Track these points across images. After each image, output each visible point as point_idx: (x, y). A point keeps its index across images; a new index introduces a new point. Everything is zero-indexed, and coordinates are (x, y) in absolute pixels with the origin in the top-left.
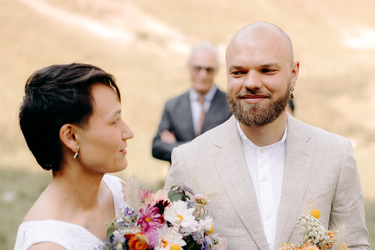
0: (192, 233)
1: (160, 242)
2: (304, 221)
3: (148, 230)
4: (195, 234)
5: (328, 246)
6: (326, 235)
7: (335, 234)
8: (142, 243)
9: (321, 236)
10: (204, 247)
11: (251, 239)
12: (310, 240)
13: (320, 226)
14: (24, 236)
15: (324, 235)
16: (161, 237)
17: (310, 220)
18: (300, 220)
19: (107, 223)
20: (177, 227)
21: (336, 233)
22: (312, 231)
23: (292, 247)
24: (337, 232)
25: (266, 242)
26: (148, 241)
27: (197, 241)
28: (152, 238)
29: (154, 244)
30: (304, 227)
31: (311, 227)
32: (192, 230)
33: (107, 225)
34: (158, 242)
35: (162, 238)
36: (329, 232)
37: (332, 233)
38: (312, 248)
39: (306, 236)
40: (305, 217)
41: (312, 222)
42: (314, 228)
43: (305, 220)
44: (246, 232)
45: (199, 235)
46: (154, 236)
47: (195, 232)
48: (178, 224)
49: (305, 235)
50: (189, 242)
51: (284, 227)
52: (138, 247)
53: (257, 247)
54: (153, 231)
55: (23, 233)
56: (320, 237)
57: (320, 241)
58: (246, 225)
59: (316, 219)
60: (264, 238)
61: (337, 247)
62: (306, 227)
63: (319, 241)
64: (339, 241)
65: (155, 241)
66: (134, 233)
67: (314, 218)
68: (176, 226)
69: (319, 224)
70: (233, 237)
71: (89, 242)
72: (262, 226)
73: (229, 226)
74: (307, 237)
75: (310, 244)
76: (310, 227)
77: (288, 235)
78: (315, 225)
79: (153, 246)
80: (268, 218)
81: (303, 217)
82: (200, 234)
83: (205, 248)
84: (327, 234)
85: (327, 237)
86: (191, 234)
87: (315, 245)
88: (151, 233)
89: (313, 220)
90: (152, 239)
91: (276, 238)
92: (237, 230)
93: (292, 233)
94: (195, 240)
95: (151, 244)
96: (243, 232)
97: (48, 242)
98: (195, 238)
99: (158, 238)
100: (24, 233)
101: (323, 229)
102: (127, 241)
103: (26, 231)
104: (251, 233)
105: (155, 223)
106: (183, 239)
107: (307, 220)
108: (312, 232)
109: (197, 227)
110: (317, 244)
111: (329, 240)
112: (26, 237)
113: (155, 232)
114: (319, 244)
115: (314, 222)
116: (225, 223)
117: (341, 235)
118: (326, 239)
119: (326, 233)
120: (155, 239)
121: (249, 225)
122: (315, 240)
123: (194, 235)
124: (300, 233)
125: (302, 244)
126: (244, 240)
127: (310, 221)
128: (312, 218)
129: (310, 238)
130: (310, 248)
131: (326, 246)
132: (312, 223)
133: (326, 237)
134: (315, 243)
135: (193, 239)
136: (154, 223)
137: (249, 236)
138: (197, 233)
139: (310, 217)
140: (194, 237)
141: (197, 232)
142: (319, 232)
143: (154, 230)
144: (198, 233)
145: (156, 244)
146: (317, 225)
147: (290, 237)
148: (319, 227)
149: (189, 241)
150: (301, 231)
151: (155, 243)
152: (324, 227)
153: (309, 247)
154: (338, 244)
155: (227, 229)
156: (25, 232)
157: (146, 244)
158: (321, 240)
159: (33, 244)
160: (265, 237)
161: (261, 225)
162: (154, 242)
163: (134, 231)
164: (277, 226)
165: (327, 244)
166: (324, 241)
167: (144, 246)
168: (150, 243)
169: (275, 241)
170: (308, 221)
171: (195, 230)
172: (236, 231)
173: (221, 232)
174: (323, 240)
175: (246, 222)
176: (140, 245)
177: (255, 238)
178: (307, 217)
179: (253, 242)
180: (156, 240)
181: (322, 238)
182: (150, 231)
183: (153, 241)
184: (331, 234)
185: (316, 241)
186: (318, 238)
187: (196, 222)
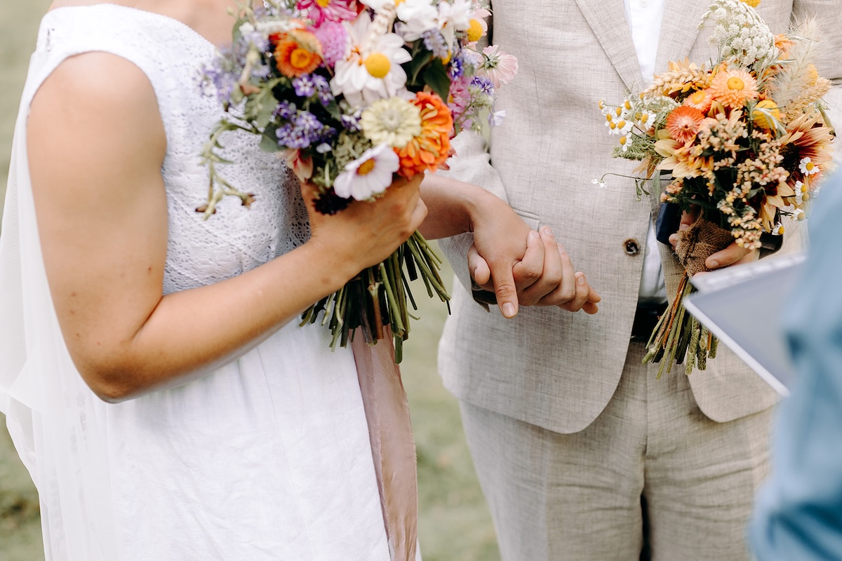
0: (424, 33)
1: (348, 53)
2: (722, 11)
3: (323, 25)
4: (429, 34)
5: (773, 71)
6: (771, 45)
7: (791, 43)
8: (306, 53)
9: (758, 48)
10: (457, 70)
11: (603, 54)
12: (734, 57)
13: (759, 25)
14: (48, 40)
15: (768, 46)
16: (352, 41)
17: (737, 10)
18: (714, 8)
19: (230, 9)
20: (386, 16)
21: (795, 41)
22: (739, 36)
23: (692, 73)
24: (796, 37)
25: (637, 61)
26: (319, 50)
27: (435, 51)
28: (330, 41)
29: (333, 55)
30: (721, 27)
31: (738, 27)
32: (423, 26)
33: (230, 14)
34: (343, 53)
35: (356, 43)
36: (779, 39)
37: (785, 42)
38: (738, 76)
39: (725, 47)
40: (725, 3)
41: (741, 16)
42: (745, 30)
43: (725, 10)
44: (591, 39)
45: (440, 37)
46: (335, 39)
47: (430, 31)
48: (389, 10)
49: (722, 44)
50: (418, 54)
51: (678, 27)
52: (298, 62)
53: (614, 73)
54: (332, 27)
55: (47, 32)
56: (756, 50)
57: (757, 60)
58: (589, 22)
59: (751, 7)
60: (631, 53)
61: (794, 74)
62: (727, 26)
63: (753, 60)
64: (800, 62)
65: (337, 48)
66: (286, 28)
67: (746, 5)
68: (382, 14)
69: (758, 19)
70: (562, 49)
71: (196, 56)
72: (627, 24)
73: (553, 25)
74: (729, 48)
75: (733, 65)
76: (735, 27)
77: (688, 45)
78: (747, 22)
79: (332, 60)
80: (643, 7)
81: (722, 3)
82: (441, 35)
83: (459, 72)
84: (774, 43)
85: (775, 51)
86: (422, 36)
87: (744, 69)
88: (329, 30)
89: (743, 11)
90: (331, 45)
91: (658, 53)
92: (570, 34)
93: (696, 41)
94: (429, 48)
95: (328, 55)
96: (583, 38)
97: (100, 52)
98: (429, 44)
99: (344, 42)
100: (49, 33)
101: (765, 32)
102: (272, 48)
103: (53, 30)
104: (603, 39)
105: (339, 11)
106: (404, 47)
107: (729, 9)
108: (740, 40)
109: (436, 20)
110: (749, 67)
111: (778, 58)
112: (52, 42)
113: (338, 30)
114: (754, 67)
115: (745, 15)
116: (543, 17)
117: (806, 47)
118: (770, 56)
119: (772, 40)
120: (337, 45)
121: (597, 23)
122: (746, 58)
123: (428, 38)
124: (713, 41)
125: (714, 63)
126: (587, 57)
127: (735, 12)
128: (741, 6)
129: (735, 51)
130: (732, 76)
131: (769, 72)
132: (741, 19)
133: (771, 50)
134: (744, 63)
135: (425, 46)
136: (335, 9)
137: (598, 47)
138: (435, 33)
139: (737, 3)
140: (427, 41)
141: (433, 31)
142: (757, 38)
143: (336, 26)
144: (437, 34)
145: (340, 55)
146: (751, 22)
147: (691, 52)
148: (758, 28)
149: (416, 51)
150: (714, 35)
151: (337, 53)
152: (767, 27)
153: (731, 73)
154: (797, 68)
155: (549, 32)
156: (51, 31)
157: (315, 55)
158: (759, 57)
159: (66, 56)
160: (634, 49)
161: (626, 21)
162: (334, 52)
163: (287, 25)
164: (662, 26)
165: (773, 68)
166: (766, 61)
167: (312, 61)
168: (324, 54)
169: (656, 60)
170: (733, 12)
171: (429, 25)
172: (568, 36)
173: (535, 37)
174: (763, 58)
175: (590, 16)
176: (302, 56)
177: (611, 52)
178: (729, 3)
179: (607, 61)
180: (340, 47)
181: (763, 52)
182: (325, 28)
183: (333, 49)
184: (784, 44)
185: (747, 61)
186: (752, 52)
187: (434, 9)
